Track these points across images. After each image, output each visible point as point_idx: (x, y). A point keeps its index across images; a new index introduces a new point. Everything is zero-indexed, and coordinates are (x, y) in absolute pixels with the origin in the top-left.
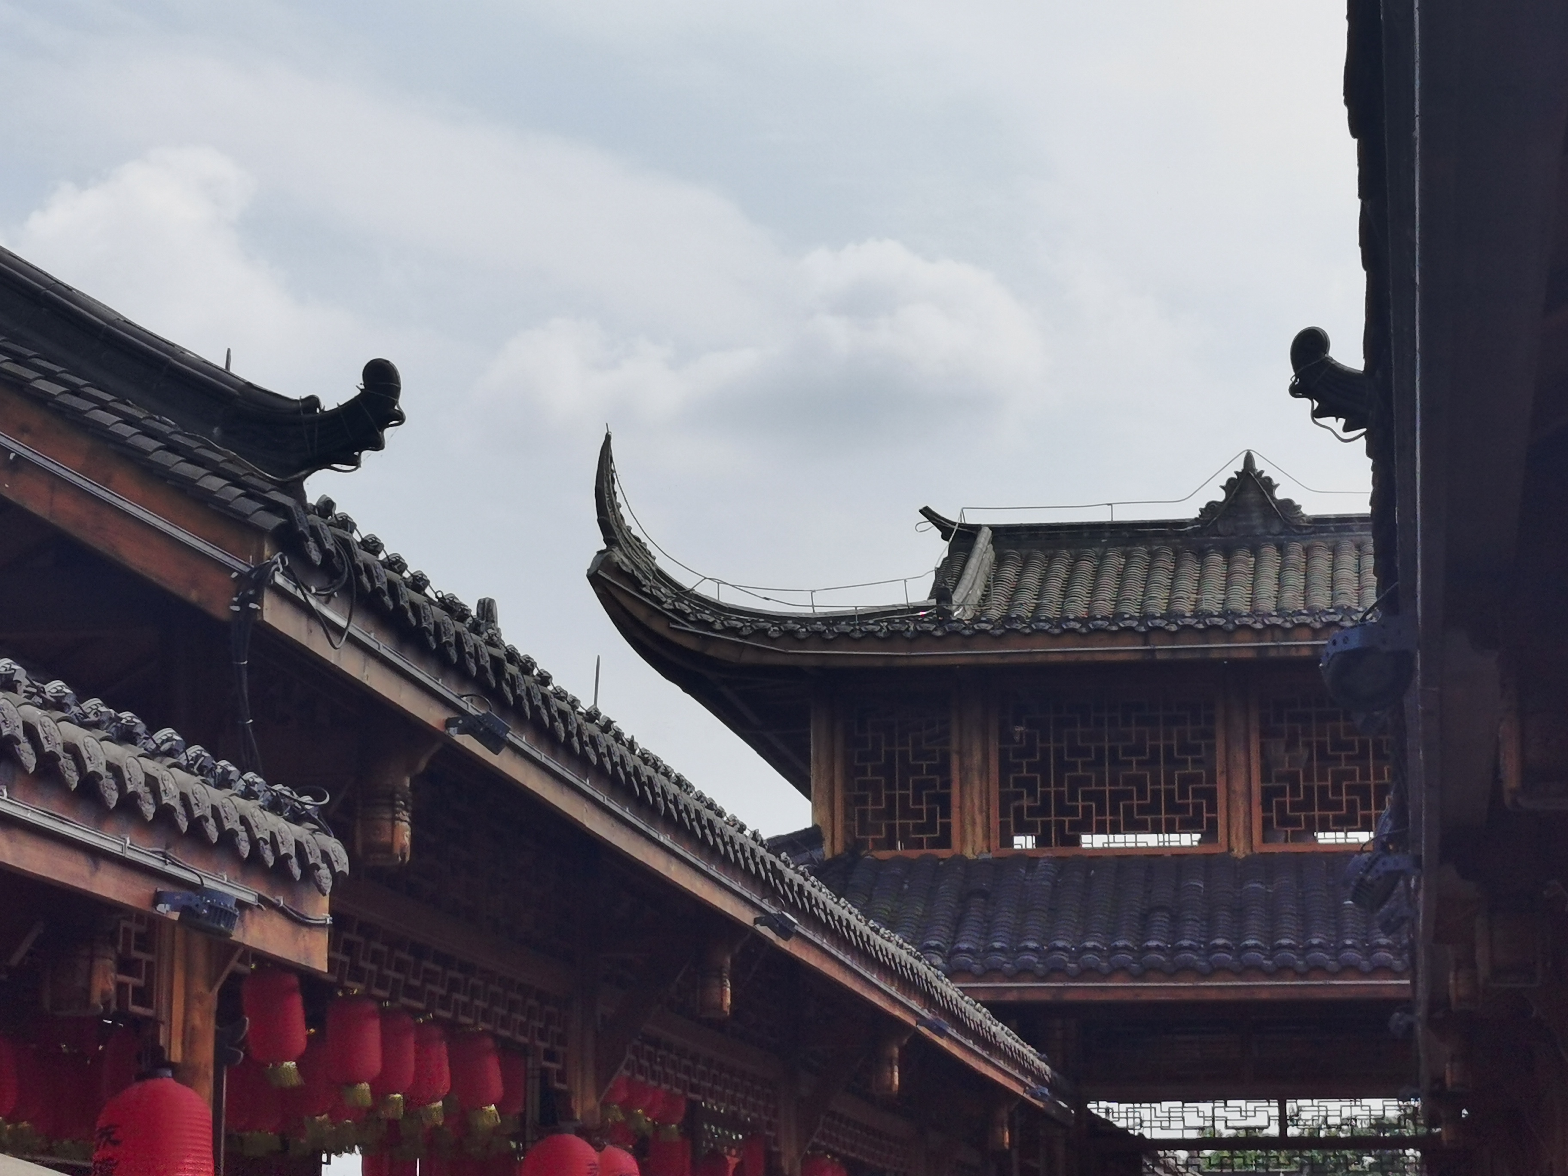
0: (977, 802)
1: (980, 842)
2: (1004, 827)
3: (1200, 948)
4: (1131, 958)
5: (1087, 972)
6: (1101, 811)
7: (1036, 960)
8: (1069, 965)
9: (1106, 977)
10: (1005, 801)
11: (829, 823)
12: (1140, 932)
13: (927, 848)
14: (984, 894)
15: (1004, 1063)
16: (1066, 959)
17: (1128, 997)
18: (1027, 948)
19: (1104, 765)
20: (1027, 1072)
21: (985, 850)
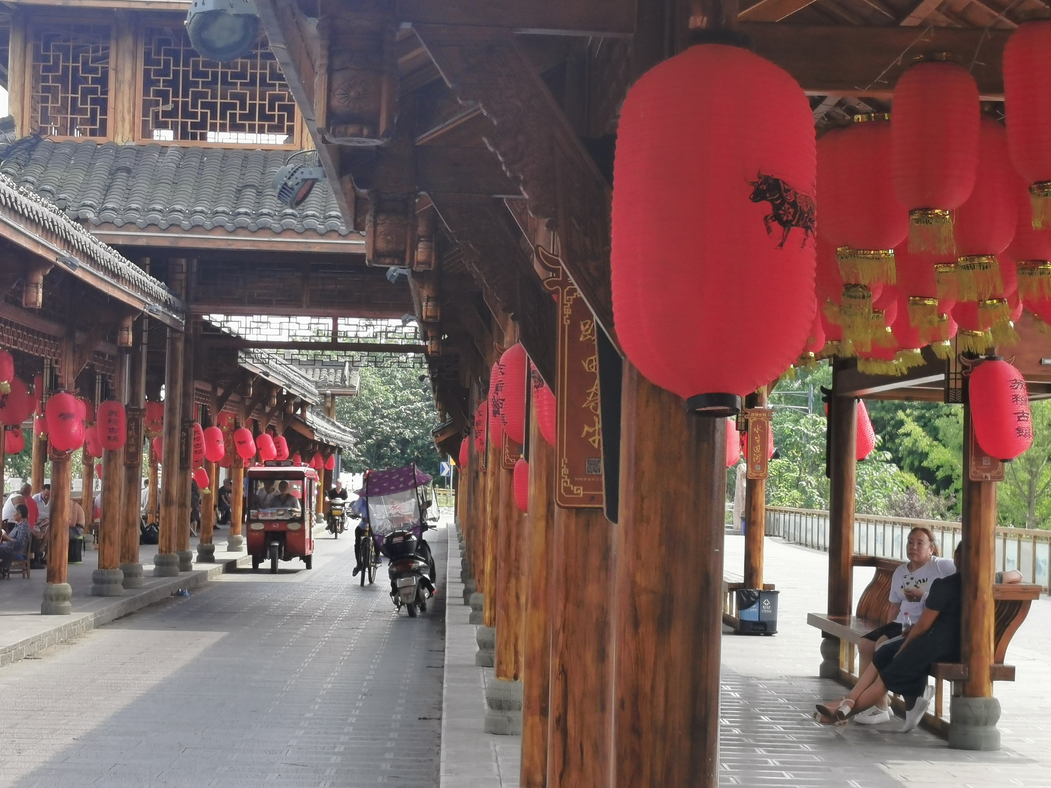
0: (126, 105)
1: (127, 135)
2: (145, 123)
3: (275, 215)
4: (227, 219)
5: (196, 227)
6: (214, 117)
7: (160, 218)
8: (183, 222)
9: (210, 231)
10: (147, 105)
11: (20, 114)
12: (235, 202)
13: (90, 136)
14: (128, 171)
15: (129, 288)
16: (182, 218)
17: (223, 246)
18: (154, 210)
19: (218, 84)
20: (149, 295)
21: (131, 139)
